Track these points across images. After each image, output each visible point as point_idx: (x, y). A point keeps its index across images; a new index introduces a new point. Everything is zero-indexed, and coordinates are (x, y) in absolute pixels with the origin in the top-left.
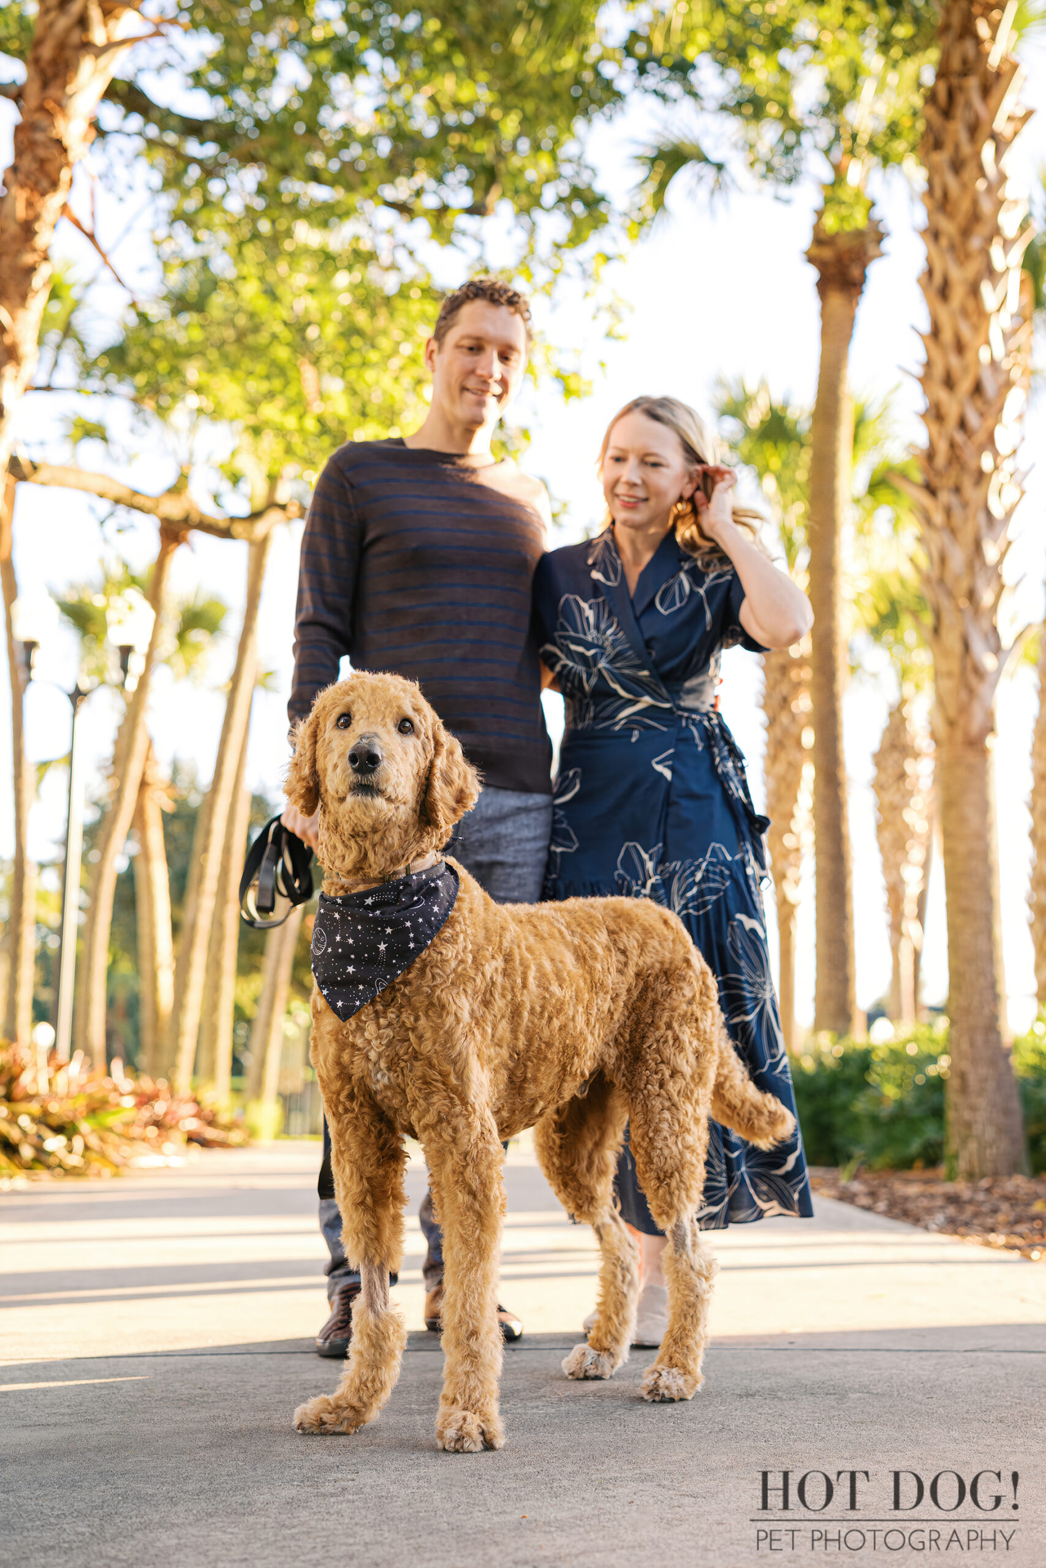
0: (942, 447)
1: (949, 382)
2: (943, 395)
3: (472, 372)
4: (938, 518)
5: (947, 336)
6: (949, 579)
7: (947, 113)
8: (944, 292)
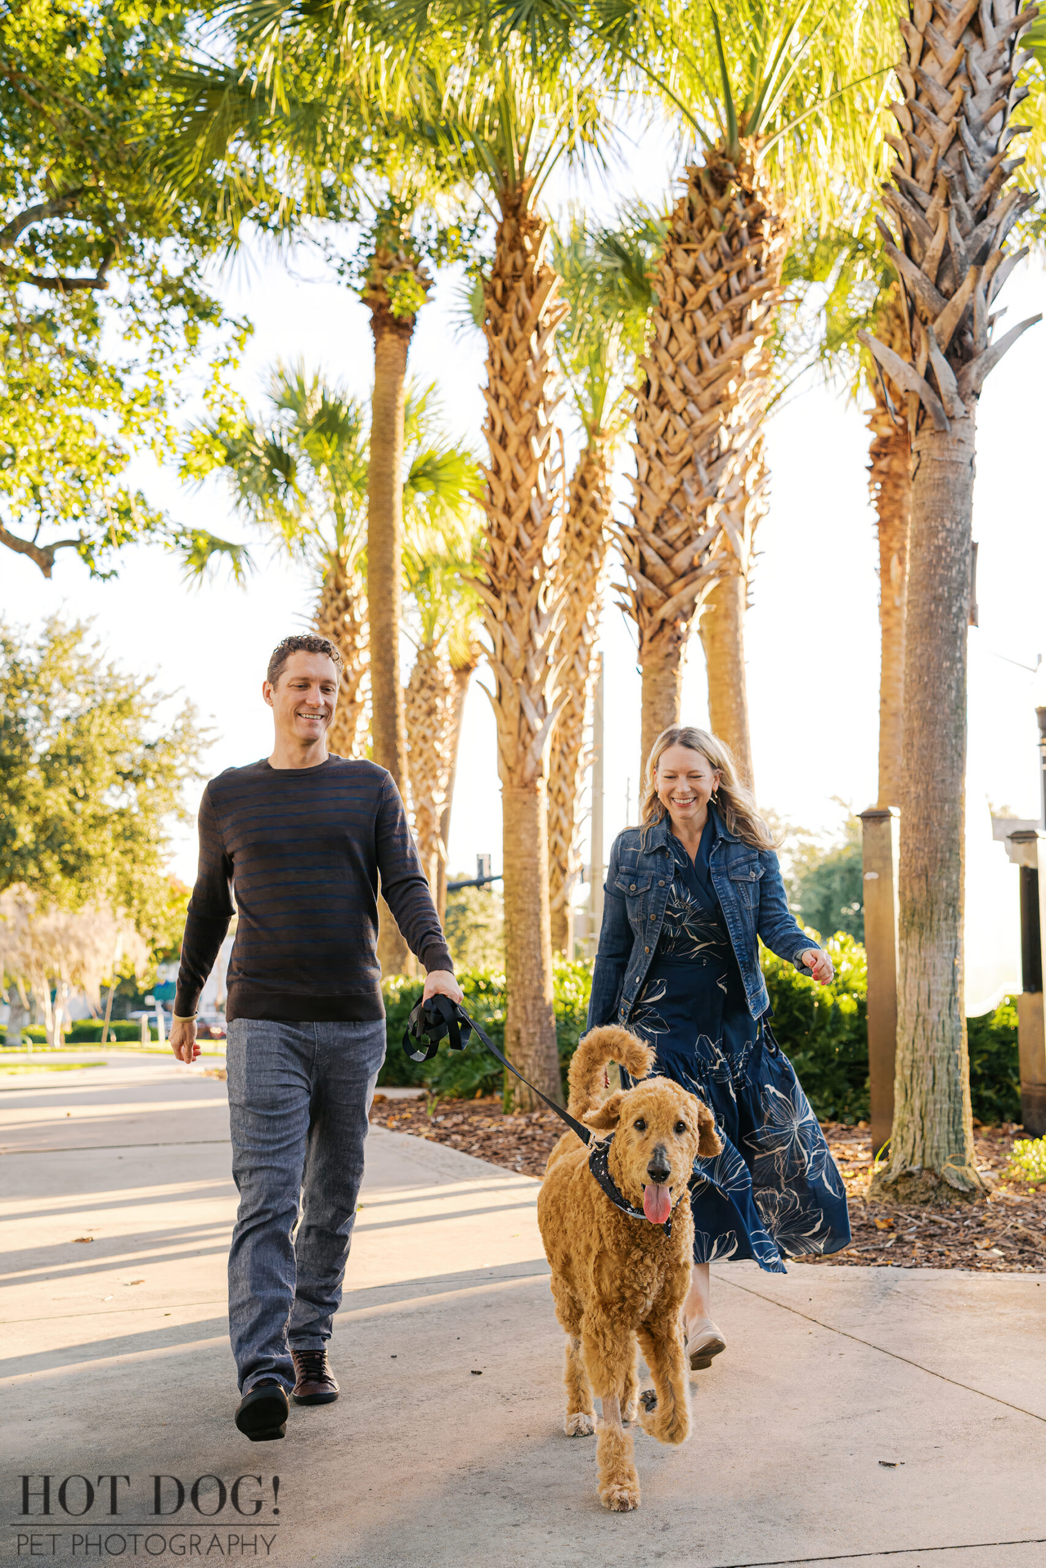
0: (503, 559)
1: (508, 511)
2: (503, 520)
3: (303, 702)
4: (501, 614)
5: (506, 475)
6: (507, 661)
7: (503, 305)
8: (503, 441)
